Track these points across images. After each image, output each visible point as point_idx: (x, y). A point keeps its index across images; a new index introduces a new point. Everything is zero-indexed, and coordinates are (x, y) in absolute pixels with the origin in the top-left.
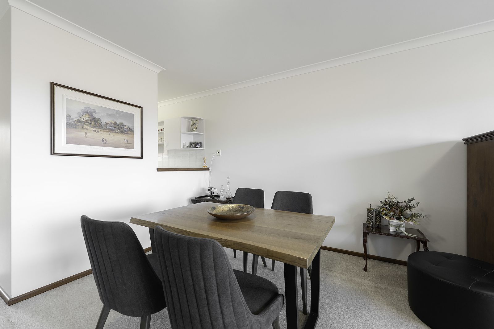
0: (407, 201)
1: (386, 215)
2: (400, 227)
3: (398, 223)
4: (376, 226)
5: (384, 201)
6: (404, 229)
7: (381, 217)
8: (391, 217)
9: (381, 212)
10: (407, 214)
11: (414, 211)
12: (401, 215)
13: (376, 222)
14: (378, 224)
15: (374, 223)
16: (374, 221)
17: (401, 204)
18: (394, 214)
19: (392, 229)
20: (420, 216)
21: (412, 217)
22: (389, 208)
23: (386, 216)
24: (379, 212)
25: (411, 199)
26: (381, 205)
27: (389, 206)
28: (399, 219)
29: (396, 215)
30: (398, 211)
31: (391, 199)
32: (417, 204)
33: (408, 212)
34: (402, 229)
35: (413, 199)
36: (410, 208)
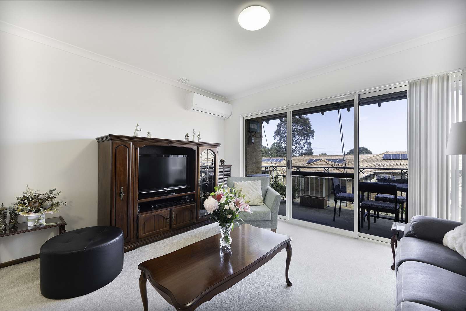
0: (48, 193)
1: (22, 211)
2: (39, 220)
3: (36, 217)
4: (11, 226)
5: (22, 197)
6: (44, 220)
7: (17, 215)
8: (29, 212)
9: (16, 210)
10: (47, 205)
11: (55, 201)
12: (40, 207)
13: (10, 222)
14: (14, 224)
15: (8, 224)
16: (8, 221)
17: (41, 197)
18: (32, 208)
19: (30, 224)
20: (60, 205)
21: (52, 207)
22: (27, 202)
23: (22, 213)
24: (14, 210)
25: (52, 190)
26: (17, 201)
27: (28, 201)
28: (37, 211)
29: (34, 209)
30: (37, 204)
31: (31, 193)
32: (58, 193)
33: (48, 203)
34: (43, 222)
35: (55, 190)
36: (52, 198)
